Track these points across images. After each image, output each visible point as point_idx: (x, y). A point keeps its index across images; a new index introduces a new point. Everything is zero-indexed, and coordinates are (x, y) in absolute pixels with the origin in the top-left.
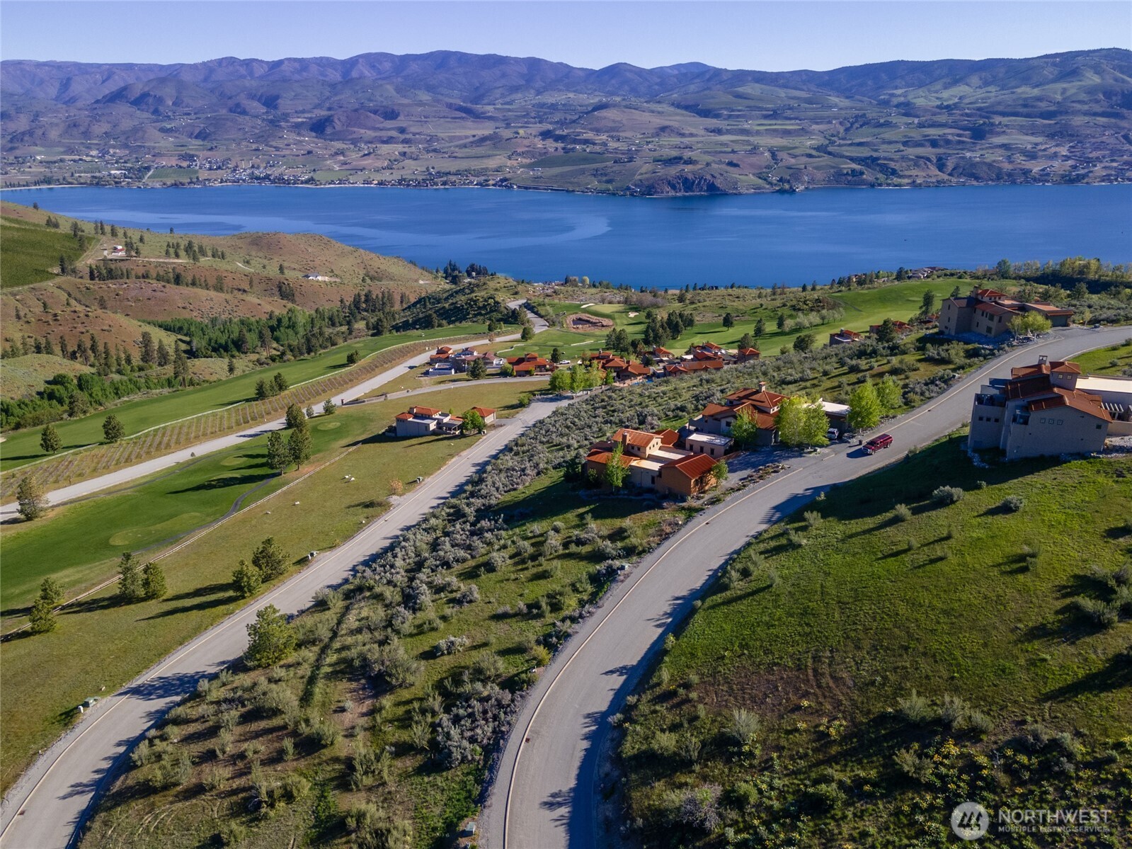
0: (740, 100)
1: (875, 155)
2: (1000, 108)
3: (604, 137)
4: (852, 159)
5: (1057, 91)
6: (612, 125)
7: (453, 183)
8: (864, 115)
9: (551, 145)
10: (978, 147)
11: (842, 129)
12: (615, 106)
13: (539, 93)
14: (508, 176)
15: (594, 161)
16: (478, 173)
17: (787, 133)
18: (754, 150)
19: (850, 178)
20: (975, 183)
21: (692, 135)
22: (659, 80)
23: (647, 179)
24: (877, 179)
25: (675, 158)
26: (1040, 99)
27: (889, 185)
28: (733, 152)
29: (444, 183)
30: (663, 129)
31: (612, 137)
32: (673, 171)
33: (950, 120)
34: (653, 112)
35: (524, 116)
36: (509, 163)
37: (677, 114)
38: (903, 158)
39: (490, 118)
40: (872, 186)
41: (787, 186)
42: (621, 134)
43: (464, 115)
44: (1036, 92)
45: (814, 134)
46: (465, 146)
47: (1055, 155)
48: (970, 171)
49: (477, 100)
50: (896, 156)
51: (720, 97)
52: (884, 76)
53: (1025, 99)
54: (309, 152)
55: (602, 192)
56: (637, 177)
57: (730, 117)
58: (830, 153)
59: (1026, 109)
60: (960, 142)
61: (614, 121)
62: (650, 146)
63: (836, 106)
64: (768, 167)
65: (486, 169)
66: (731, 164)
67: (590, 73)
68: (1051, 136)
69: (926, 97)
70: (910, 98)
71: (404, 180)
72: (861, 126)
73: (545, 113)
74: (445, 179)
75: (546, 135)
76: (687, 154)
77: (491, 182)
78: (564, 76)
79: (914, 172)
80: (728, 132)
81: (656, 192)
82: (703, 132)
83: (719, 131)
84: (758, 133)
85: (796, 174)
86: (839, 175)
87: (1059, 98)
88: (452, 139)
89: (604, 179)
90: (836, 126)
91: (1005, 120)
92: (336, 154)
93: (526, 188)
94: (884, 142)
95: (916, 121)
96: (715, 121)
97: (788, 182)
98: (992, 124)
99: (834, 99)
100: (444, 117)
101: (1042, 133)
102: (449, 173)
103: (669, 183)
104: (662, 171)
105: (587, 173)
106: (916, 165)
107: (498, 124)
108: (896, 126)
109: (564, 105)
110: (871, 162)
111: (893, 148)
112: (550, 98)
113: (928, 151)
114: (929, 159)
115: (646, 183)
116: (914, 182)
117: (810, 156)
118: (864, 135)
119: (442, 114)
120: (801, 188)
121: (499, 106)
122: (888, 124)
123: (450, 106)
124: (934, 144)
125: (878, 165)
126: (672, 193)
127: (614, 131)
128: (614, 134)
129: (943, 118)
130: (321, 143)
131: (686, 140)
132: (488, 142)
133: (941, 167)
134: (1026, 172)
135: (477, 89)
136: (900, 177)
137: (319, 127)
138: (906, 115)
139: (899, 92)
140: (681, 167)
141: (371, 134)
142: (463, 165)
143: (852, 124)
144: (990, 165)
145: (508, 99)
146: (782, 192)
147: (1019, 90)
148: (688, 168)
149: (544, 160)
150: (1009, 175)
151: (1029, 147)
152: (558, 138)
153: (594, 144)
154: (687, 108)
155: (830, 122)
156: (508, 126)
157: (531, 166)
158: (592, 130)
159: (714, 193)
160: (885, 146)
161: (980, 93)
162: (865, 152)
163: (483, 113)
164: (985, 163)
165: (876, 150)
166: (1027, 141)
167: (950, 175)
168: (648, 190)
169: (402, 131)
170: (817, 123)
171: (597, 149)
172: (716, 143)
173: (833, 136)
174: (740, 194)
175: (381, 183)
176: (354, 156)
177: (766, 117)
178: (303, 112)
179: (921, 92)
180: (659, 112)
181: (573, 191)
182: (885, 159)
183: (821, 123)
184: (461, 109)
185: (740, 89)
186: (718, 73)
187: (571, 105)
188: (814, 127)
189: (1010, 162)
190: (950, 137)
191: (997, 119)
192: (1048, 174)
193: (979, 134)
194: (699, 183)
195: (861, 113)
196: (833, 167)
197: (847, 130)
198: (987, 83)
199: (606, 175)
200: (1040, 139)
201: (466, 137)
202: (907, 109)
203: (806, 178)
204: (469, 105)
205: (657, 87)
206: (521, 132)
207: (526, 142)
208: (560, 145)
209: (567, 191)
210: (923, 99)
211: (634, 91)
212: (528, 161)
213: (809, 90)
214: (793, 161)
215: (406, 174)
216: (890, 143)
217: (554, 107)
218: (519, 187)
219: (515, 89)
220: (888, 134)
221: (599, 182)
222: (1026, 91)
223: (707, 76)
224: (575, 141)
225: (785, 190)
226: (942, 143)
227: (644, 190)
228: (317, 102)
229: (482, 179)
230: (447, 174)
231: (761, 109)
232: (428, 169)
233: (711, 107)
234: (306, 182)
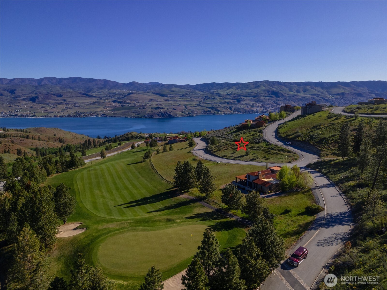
0: (172, 92)
1: (213, 106)
2: (243, 95)
3: (134, 102)
4: (207, 107)
5: (256, 91)
6: (135, 98)
7: (87, 116)
8: (208, 96)
9: (117, 105)
10: (239, 104)
11: (202, 100)
12: (135, 93)
13: (109, 90)
14: (105, 113)
15: (132, 109)
16: (95, 113)
17: (187, 101)
18: (180, 105)
19: (207, 112)
20: (240, 113)
21: (160, 101)
22: (146, 86)
23: (150, 113)
24: (215, 112)
25: (158, 107)
26: (252, 93)
27: (218, 114)
28: (174, 106)
29: (84, 116)
30: (151, 100)
31: (136, 102)
32: (158, 111)
33: (231, 97)
34: (147, 95)
35: (106, 96)
36: (104, 110)
37: (154, 96)
38: (221, 107)
39: (95, 97)
40: (214, 114)
41: (191, 115)
42: (139, 101)
43: (85, 96)
44: (250, 91)
45: (195, 101)
46: (88, 105)
47: (258, 106)
48: (238, 110)
49: (89, 91)
50: (219, 106)
51: (166, 91)
52: (210, 87)
53: (248, 93)
54: (31, 107)
55: (136, 117)
56: (147, 113)
57: (170, 97)
58: (201, 106)
59: (249, 95)
60: (234, 103)
61: (136, 97)
62: (149, 104)
63: (199, 94)
64: (184, 110)
65: (97, 111)
66: (174, 109)
67: (124, 84)
68: (256, 102)
69: (223, 92)
70: (219, 92)
71: (69, 115)
72: (208, 99)
73: (113, 95)
74: (83, 114)
75: (114, 101)
76: (161, 106)
77: (99, 115)
78: (116, 85)
79: (224, 111)
80: (171, 101)
81: (153, 117)
82: (163, 101)
83: (168, 100)
84: (179, 101)
85: (193, 111)
86: (204, 111)
87: (256, 92)
88: (83, 103)
89: (137, 113)
90: (200, 99)
91: (244, 98)
92: (42, 107)
93: (112, 117)
94: (215, 103)
95: (222, 98)
96: (166, 97)
97: (191, 114)
98: (242, 99)
99: (198, 92)
100: (79, 96)
101: (254, 101)
102: (85, 113)
103: (157, 114)
104: (154, 111)
105: (131, 112)
106: (224, 109)
107: (98, 99)
108: (217, 99)
109: (118, 93)
110: (212, 108)
111: (217, 104)
112: (113, 91)
113: (226, 105)
114: (227, 107)
116: (225, 113)
117: (196, 107)
118: (209, 101)
119: (78, 96)
120: (195, 115)
121: (97, 93)
122: (214, 98)
123: (80, 93)
124: (228, 103)
125: (214, 109)
126: (158, 117)
127: (136, 100)
129: (229, 97)
130: (35, 104)
132: (96, 104)
133: (231, 109)
134: (252, 111)
135: (87, 88)
136: (221, 112)
137: (33, 100)
138: (219, 96)
139: (215, 90)
140: (160, 110)
141: (53, 102)
142: (89, 110)
143: (205, 98)
144: (243, 109)
145: (99, 91)
146: (190, 116)
147: (246, 90)
148: (162, 110)
149: (116, 109)
150: (248, 111)
151: (252, 104)
152: (119, 102)
153: (131, 104)
154: (157, 94)
155: (199, 98)
156: (101, 99)
157: (112, 110)
158: (129, 100)
159: (171, 117)
160: (215, 104)
161: (236, 91)
162: (210, 106)
163: (91, 95)
164: (242, 108)
165: (213, 105)
166: (251, 103)
167: (233, 111)
168: (151, 117)
169: (65, 100)
170: (195, 98)
171: (132, 105)
172: (168, 104)
173: (200, 101)
174: (178, 117)
175: (61, 116)
176: (48, 108)
177: (181, 97)
178: (26, 95)
179: (221, 90)
180: (149, 95)
181: (127, 117)
182: (216, 107)
183: (196, 98)
184: (84, 94)
185: (172, 89)
186: (163, 85)
187: (120, 93)
188: (195, 99)
189: (248, 108)
190: (232, 102)
191: (242, 97)
192: (258, 111)
193: (239, 101)
194: (166, 114)
195: (207, 96)
196: (203, 110)
197: (204, 100)
198: (237, 89)
199: (137, 112)
200: (254, 102)
201: (88, 102)
202: (219, 95)
203: (196, 113)
204: (86, 93)
205: (146, 89)
206: (107, 100)
207: (109, 103)
208: (120, 104)
209: (125, 117)
210: (222, 92)
211: (139, 90)
212: (110, 109)
213: (191, 90)
214: (191, 108)
215: (70, 113)
216: (216, 103)
217: (115, 94)
218: (109, 116)
219: (101, 88)
220: (215, 101)
221: (135, 114)
222: (248, 91)
223: (160, 86)
224: (124, 103)
225: (190, 115)
226: (230, 103)
227: (150, 116)
228: (31, 92)
229: (96, 114)
230: (84, 113)
231: (179, 94)
232: (77, 112)
233: (164, 94)
234: (32, 116)
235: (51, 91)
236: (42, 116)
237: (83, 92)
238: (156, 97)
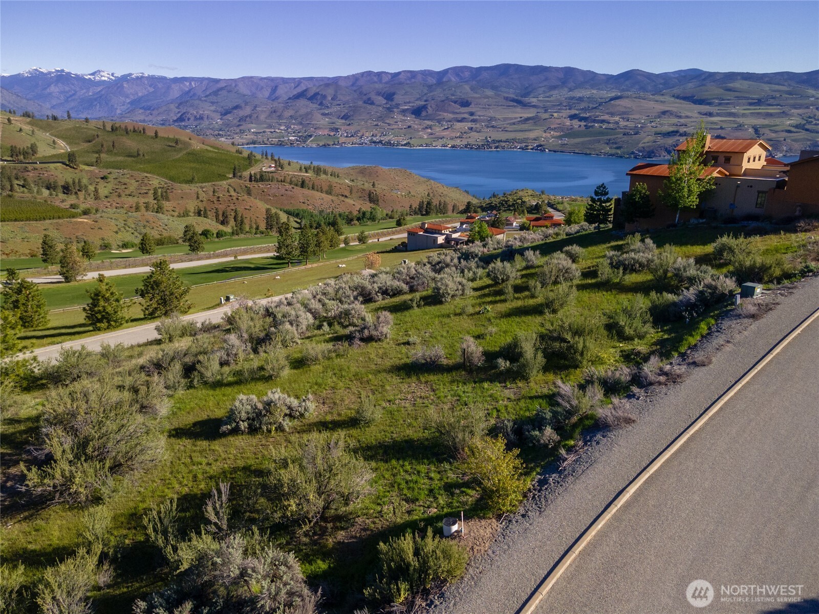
0: (729, 93)
3: (617, 118)
6: (624, 110)
7: (503, 148)
9: (576, 123)
12: (628, 97)
13: (571, 90)
14: (542, 143)
15: (607, 134)
16: (521, 141)
17: (769, 115)
18: (740, 127)
21: (687, 117)
22: (663, 81)
23: (649, 147)
25: (673, 132)
28: (721, 128)
29: (497, 147)
30: (664, 113)
31: (623, 118)
32: (670, 141)
34: (657, 101)
35: (558, 105)
36: (544, 135)
37: (676, 103)
39: (534, 106)
42: (630, 116)
43: (515, 104)
45: (793, 116)
46: (514, 124)
49: (526, 95)
51: (713, 90)
54: (409, 127)
55: (612, 155)
56: (641, 145)
57: (720, 104)
58: (806, 130)
61: (625, 107)
62: (653, 124)
63: (813, 96)
65: (527, 139)
67: (609, 77)
71: (469, 145)
73: (574, 103)
74: (497, 144)
75: (572, 117)
76: (682, 130)
77: (530, 147)
78: (591, 79)
80: (718, 115)
81: (655, 156)
82: (696, 115)
83: (710, 114)
84: (744, 115)
85: (776, 144)
88: (505, 119)
89: (615, 146)
90: (812, 111)
92: (426, 128)
93: (555, 151)
96: (707, 107)
99: (812, 92)
100: (501, 106)
102: (501, 141)
103: (666, 150)
104: (661, 141)
105: (602, 142)
107: (539, 110)
109: (588, 98)
112: (578, 94)
115: (647, 149)
117: (789, 131)
119: (500, 104)
121: (541, 99)
123: (506, 99)
126: (668, 157)
127: (624, 115)
128: (625, 116)
130: (417, 121)
131: (682, 121)
132: (531, 121)
135: (526, 88)
137: (417, 112)
140: (678, 138)
141: (451, 116)
142: (511, 136)
145: (547, 94)
148: (683, 139)
149: (570, 133)
152: (581, 119)
153: (609, 123)
154: (685, 98)
155: (808, 108)
156: (546, 111)
157: (560, 137)
158: (608, 113)
163: (529, 103)
168: (648, 153)
169: (472, 114)
170: (797, 108)
171: (611, 126)
172: (708, 123)
173: (810, 118)
175: (453, 147)
176: (438, 130)
177: (750, 104)
178: (409, 102)
180: (661, 102)
181: (590, 154)
183: (801, 108)
184: (513, 100)
185: (731, 85)
186: (711, 75)
187: (593, 98)
188: (794, 111)
196: (810, 140)
199: (616, 143)
201: (516, 118)
203: (785, 148)
204: (520, 98)
205: (661, 86)
206: (555, 115)
207: (558, 121)
208: (583, 123)
209: (586, 154)
211: (643, 89)
212: (558, 134)
213: (790, 85)
215: (471, 141)
217: (581, 99)
218: (550, 151)
219: (554, 88)
221: (611, 148)
223: (703, 77)
224: (595, 121)
227: (645, 154)
228: (418, 96)
229: (524, 145)
230: (499, 141)
231: (747, 98)
232: (486, 138)
233: (704, 97)
234: (405, 145)
235: (453, 95)
236: (421, 145)
237: (513, 96)
238: (679, 105)
